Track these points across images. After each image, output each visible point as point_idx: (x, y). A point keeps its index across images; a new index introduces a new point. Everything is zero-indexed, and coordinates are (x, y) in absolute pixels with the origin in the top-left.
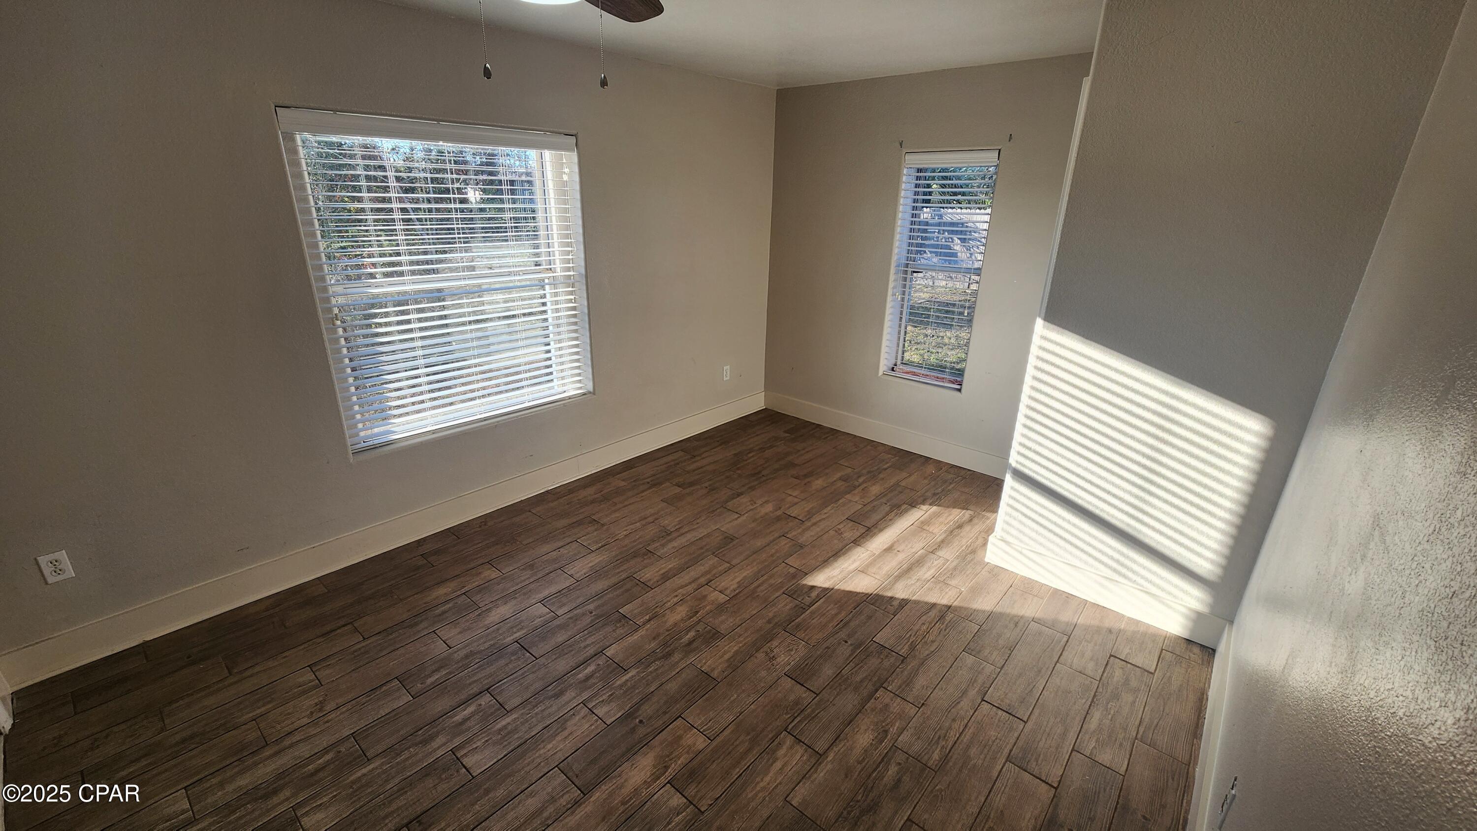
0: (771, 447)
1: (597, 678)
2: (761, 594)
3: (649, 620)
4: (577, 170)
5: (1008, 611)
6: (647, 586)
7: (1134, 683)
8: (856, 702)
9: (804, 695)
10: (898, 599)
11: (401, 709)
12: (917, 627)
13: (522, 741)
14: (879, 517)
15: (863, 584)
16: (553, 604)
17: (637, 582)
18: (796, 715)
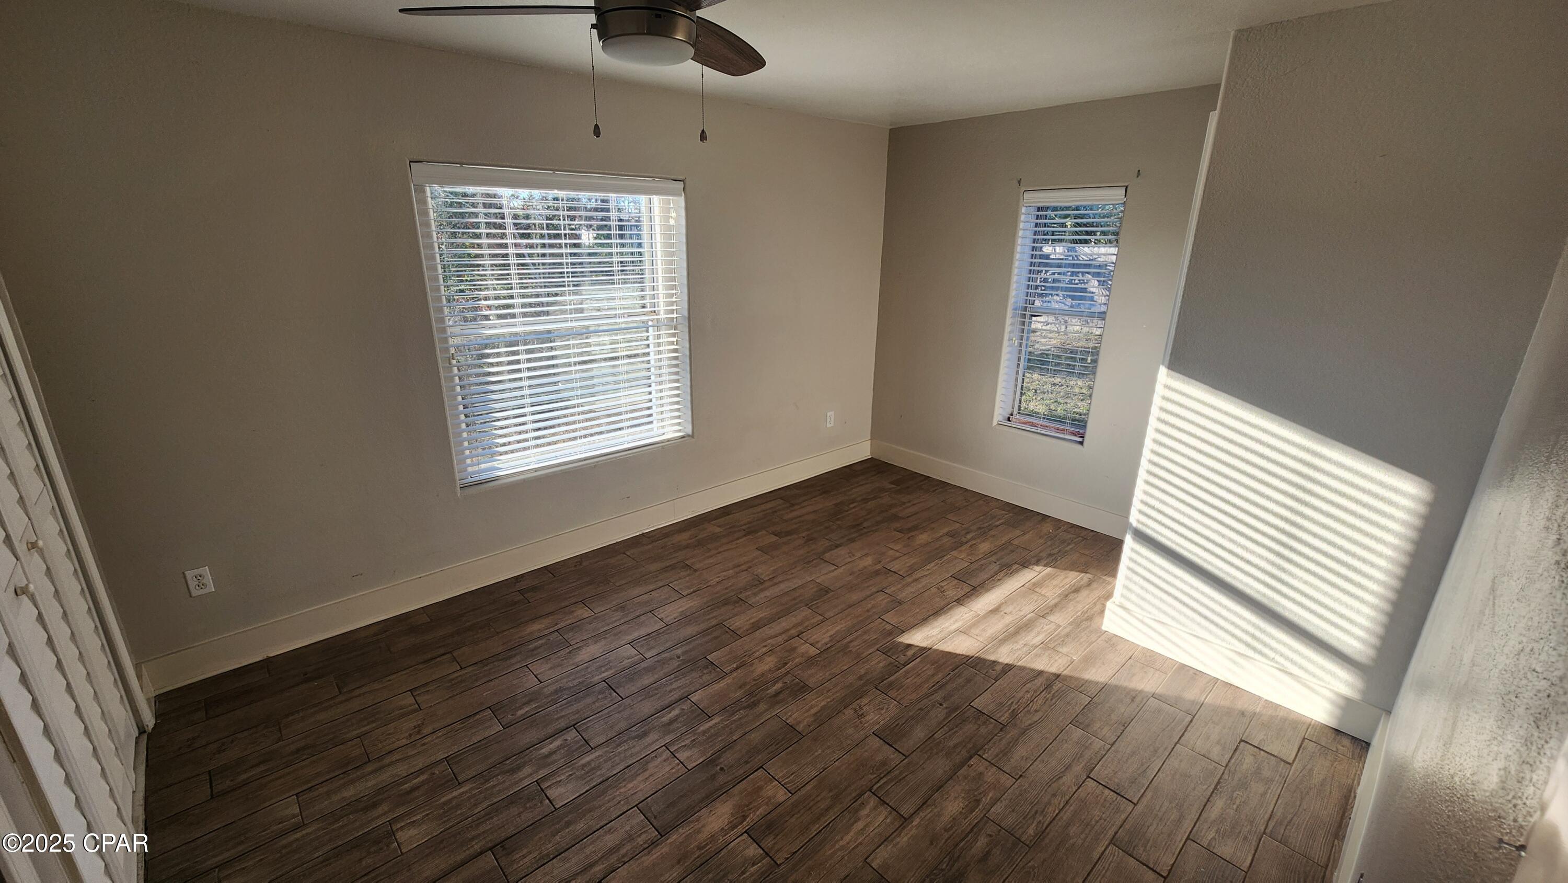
0: (875, 498)
1: (680, 722)
2: (854, 650)
3: (737, 669)
4: (683, 213)
5: (1125, 684)
6: (735, 635)
7: (1266, 773)
8: (947, 768)
9: (892, 756)
10: (1001, 663)
11: (492, 737)
12: (1020, 695)
13: (604, 778)
14: (986, 576)
15: (963, 646)
16: (642, 646)
17: (727, 629)
18: (882, 775)
